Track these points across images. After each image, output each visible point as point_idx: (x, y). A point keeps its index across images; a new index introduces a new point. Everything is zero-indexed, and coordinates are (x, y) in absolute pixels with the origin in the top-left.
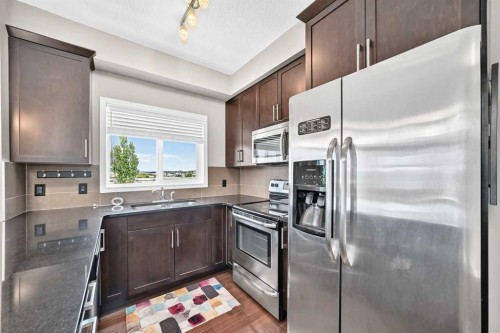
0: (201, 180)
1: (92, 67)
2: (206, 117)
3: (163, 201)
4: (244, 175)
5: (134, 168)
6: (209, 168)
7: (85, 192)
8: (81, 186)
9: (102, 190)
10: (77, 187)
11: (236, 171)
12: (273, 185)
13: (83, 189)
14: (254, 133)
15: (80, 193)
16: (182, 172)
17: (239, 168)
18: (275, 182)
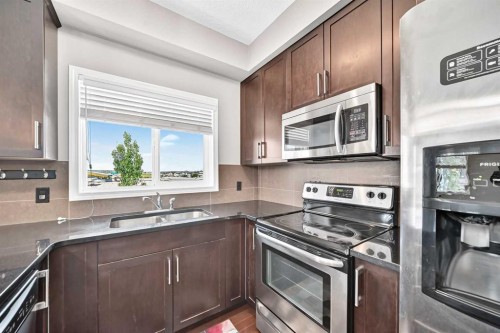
0: (210, 182)
1: (56, 22)
2: (215, 101)
3: (159, 211)
4: (264, 176)
5: (138, 168)
6: (220, 166)
7: (47, 200)
8: (39, 191)
9: (73, 197)
10: (33, 194)
11: (253, 170)
12: (309, 189)
13: (43, 195)
14: (284, 116)
15: (38, 201)
16: (188, 172)
17: (256, 167)
18: (312, 186)
